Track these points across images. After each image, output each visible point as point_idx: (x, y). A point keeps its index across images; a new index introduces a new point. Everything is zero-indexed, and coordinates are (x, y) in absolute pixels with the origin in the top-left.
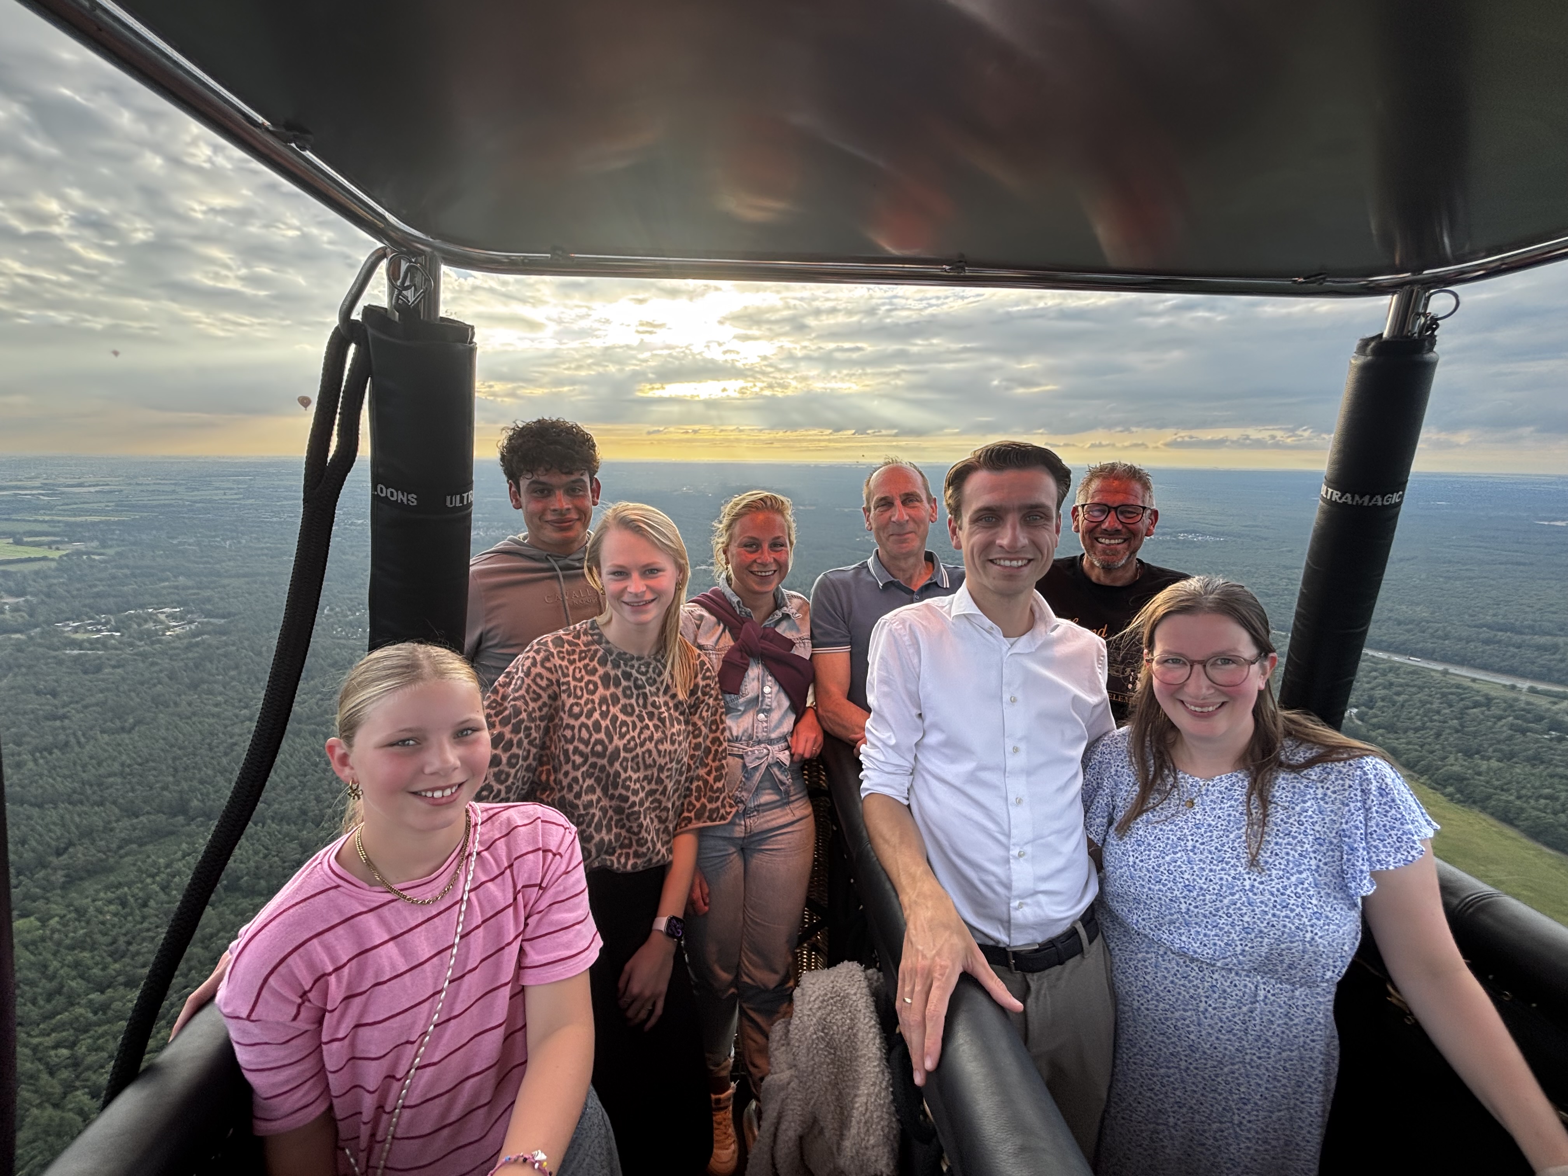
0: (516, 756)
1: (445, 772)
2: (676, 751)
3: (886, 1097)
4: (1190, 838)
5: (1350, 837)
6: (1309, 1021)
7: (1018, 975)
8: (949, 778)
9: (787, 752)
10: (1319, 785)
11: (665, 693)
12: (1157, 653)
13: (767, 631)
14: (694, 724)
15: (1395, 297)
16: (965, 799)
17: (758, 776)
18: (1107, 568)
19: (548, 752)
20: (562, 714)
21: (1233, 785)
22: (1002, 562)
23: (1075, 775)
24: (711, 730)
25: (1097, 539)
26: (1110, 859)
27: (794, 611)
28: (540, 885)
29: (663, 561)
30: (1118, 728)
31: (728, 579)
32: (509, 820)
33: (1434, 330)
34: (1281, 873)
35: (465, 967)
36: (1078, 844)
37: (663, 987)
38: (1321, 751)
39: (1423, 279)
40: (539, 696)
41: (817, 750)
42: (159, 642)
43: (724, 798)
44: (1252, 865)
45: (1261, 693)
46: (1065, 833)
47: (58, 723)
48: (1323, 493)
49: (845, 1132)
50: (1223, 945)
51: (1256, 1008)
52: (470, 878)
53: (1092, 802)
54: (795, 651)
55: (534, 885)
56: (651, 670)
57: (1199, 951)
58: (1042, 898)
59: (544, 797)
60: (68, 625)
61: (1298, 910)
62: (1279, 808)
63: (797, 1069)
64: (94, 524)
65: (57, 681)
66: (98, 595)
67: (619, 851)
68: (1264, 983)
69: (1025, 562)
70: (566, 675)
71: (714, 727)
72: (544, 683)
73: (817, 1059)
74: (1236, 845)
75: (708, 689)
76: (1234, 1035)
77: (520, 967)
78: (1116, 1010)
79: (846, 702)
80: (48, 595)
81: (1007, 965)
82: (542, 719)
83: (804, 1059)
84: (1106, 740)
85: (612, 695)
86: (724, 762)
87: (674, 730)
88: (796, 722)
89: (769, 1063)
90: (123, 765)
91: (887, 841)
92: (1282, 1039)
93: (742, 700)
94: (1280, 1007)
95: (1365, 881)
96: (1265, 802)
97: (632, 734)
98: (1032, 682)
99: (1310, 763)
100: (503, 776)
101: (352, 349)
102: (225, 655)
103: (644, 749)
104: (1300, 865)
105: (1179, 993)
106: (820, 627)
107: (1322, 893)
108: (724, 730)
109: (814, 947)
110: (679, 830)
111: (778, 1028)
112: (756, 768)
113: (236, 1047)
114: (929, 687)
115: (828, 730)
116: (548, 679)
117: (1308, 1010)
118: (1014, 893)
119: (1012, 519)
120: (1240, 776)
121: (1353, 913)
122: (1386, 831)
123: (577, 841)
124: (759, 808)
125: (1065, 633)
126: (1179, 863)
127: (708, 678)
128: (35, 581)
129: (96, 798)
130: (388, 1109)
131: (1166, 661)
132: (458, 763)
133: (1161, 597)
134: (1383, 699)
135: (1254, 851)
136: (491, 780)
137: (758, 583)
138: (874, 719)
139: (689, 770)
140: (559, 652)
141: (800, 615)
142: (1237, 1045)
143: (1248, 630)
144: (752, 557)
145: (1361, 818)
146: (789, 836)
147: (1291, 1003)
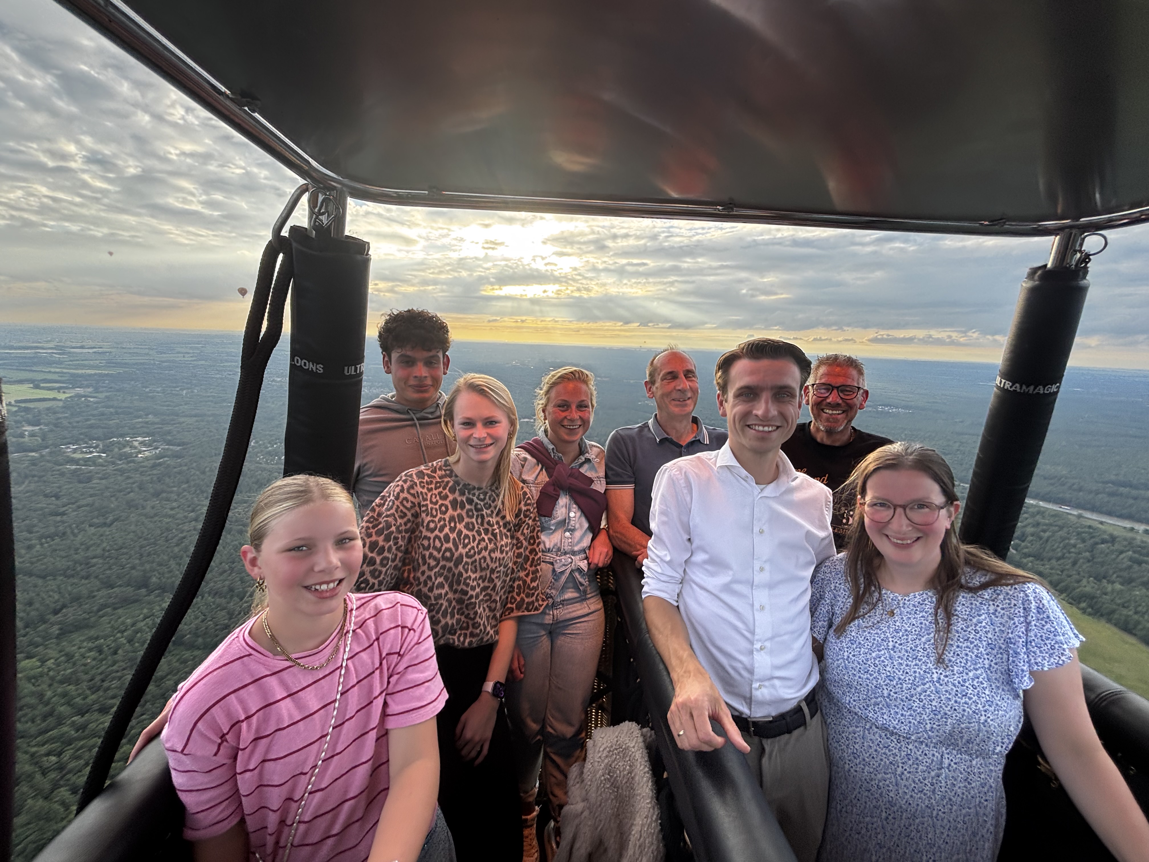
0: (387, 559)
1: (329, 570)
2: (504, 558)
3: (655, 827)
4: (891, 639)
5: (1014, 644)
6: (983, 785)
7: (756, 739)
8: (710, 587)
9: (586, 561)
10: (991, 603)
11: (497, 515)
12: (868, 498)
13: (574, 471)
14: (518, 539)
15: (1058, 237)
16: (721, 604)
17: (563, 578)
18: (829, 432)
19: (411, 556)
20: (421, 528)
21: (924, 600)
22: (757, 428)
23: (806, 590)
24: (529, 543)
25: (822, 410)
26: (829, 654)
27: (594, 456)
28: (399, 653)
29: (500, 416)
30: (838, 553)
31: (546, 431)
32: (377, 604)
33: (1088, 262)
34: (961, 669)
35: (344, 717)
36: (806, 642)
37: (489, 734)
38: (993, 577)
39: (1080, 225)
40: (405, 515)
41: (608, 561)
42: (133, 461)
43: (538, 595)
44: (939, 662)
45: (947, 531)
46: (797, 634)
47: (59, 518)
48: (998, 382)
49: (624, 853)
50: (916, 723)
51: (941, 774)
52: (347, 649)
53: (816, 609)
54: (593, 487)
55: (395, 653)
56: (487, 497)
57: (898, 727)
58: (777, 682)
59: (407, 589)
60: (69, 448)
61: (974, 698)
62: (960, 620)
63: (589, 803)
64: (90, 375)
65: (59, 487)
66: (91, 427)
67: (459, 632)
68: (948, 754)
69: (774, 428)
70: (425, 500)
71: (532, 541)
72: (409, 505)
73: (604, 796)
74: (926, 646)
75: (528, 513)
76: (925, 794)
77: (384, 715)
78: (831, 771)
79: (631, 526)
80: (56, 425)
81: (748, 731)
82: (406, 531)
83: (594, 795)
84: (829, 563)
85: (458, 515)
86: (538, 567)
87: (503, 543)
88: (593, 540)
89: (567, 796)
91: (660, 632)
92: (962, 798)
93: (553, 522)
94: (961, 773)
95: (1025, 678)
96: (949, 615)
97: (472, 544)
98: (776, 518)
99: (984, 586)
100: (377, 573)
101: (281, 256)
102: (180, 473)
103: (480, 556)
104: (976, 664)
105: (881, 760)
106: (612, 469)
107: (993, 687)
108: (539, 544)
109: (600, 707)
110: (503, 617)
112: (562, 573)
113: (173, 773)
114: (696, 519)
115: (617, 546)
116: (412, 502)
117: (982, 776)
118: (755, 677)
119: (765, 396)
120: (930, 593)
121: (1017, 702)
122: (1042, 640)
123: (428, 622)
124: (563, 603)
125: (802, 483)
126: (882, 658)
127: (529, 504)
128: (47, 415)
129: (83, 573)
130: (288, 823)
131: (875, 505)
132: (339, 564)
133: (871, 457)
134: (1032, 535)
135: (940, 652)
136: (368, 576)
137: (568, 434)
138: (654, 540)
139: (512, 573)
140: (421, 482)
141: (598, 460)
142: (927, 802)
143: (939, 483)
144: (564, 414)
145: (1023, 629)
146: (585, 624)
147: (969, 770)
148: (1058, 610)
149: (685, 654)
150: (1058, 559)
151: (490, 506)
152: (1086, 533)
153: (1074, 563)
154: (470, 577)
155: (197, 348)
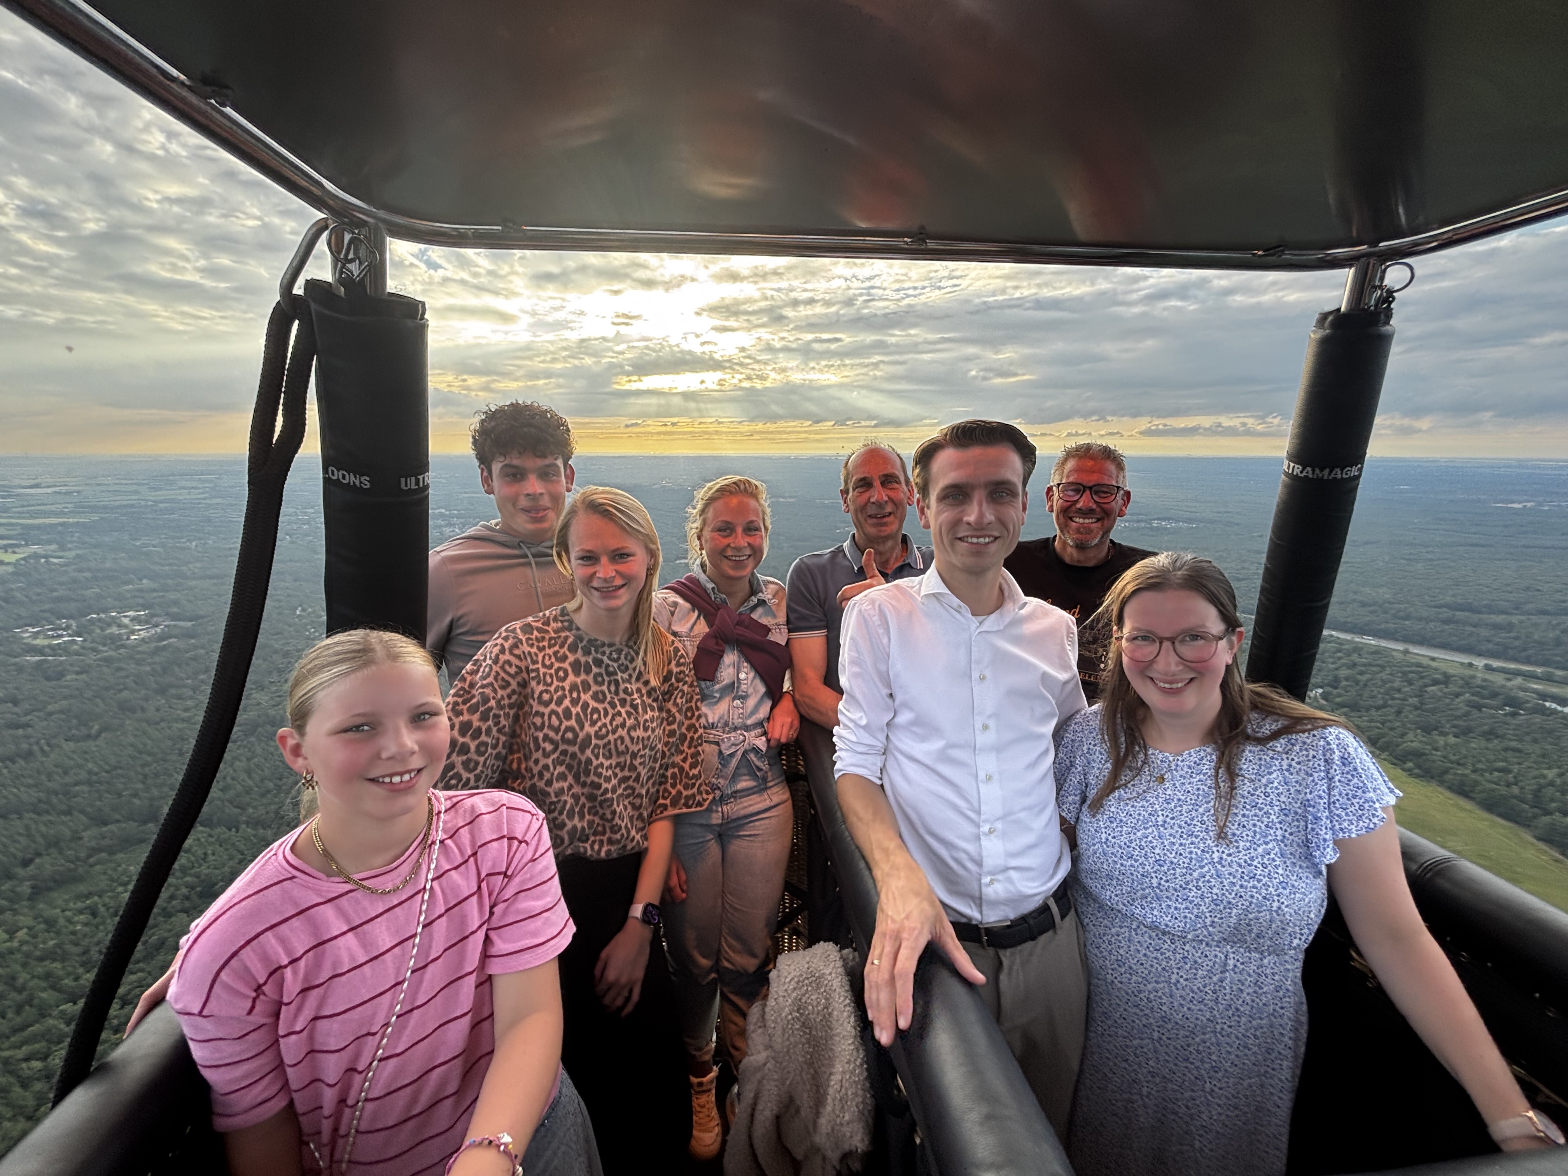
0: (485, 744)
1: (402, 756)
2: (649, 737)
3: (860, 1074)
4: (1160, 813)
5: (1314, 807)
6: (1278, 989)
7: (991, 951)
8: (920, 756)
9: (764, 738)
10: (1284, 756)
11: (638, 679)
12: (1126, 630)
13: (743, 617)
14: (668, 711)
15: (1353, 269)
16: (937, 777)
17: (734, 762)
18: (1081, 547)
19: (519, 740)
20: (531, 701)
21: (1201, 759)
22: (970, 540)
23: (1047, 751)
24: (686, 717)
25: (1071, 519)
26: (1083, 837)
27: (770, 597)
28: (505, 874)
29: (633, 546)
30: (1090, 705)
31: (703, 565)
32: (473, 808)
33: (1391, 302)
34: (1248, 844)
35: (428, 956)
36: (1050, 820)
37: (640, 973)
38: (1286, 723)
39: (1380, 252)
40: (508, 684)
41: (793, 734)
43: (700, 785)
44: (1220, 837)
45: (1228, 668)
46: (1035, 810)
48: (1285, 467)
49: (821, 1110)
50: (1193, 917)
51: (1226, 978)
52: (433, 866)
53: (1065, 780)
54: (772, 637)
55: (499, 873)
56: (622, 656)
57: (1171, 924)
58: (1013, 874)
59: (515, 785)
61: (1265, 880)
62: (1246, 781)
63: (774, 1051)
66: (59, 600)
67: (592, 838)
68: (1234, 953)
69: (991, 539)
70: (535, 662)
71: (689, 714)
72: (513, 670)
73: (792, 1039)
74: (1205, 818)
75: (682, 676)
76: (1205, 1005)
77: (486, 956)
78: (1089, 984)
79: (821, 686)
81: (979, 941)
82: (511, 706)
83: (779, 1040)
84: (1078, 718)
85: (583, 682)
86: (700, 748)
87: (647, 717)
88: (772, 709)
89: (747, 1046)
90: (90, 772)
91: (860, 819)
92: (1252, 1007)
93: (717, 687)
94: (1250, 975)
95: (1329, 850)
96: (1232, 775)
97: (603, 720)
98: (1002, 660)
99: (1275, 735)
100: (472, 765)
101: (296, 325)
103: (616, 736)
104: (1266, 836)
105: (1152, 966)
106: (795, 611)
107: (1288, 863)
108: (699, 717)
109: (795, 932)
110: (654, 817)
111: (755, 1011)
112: (732, 755)
113: (191, 1044)
114: (898, 666)
115: (805, 714)
116: (517, 666)
117: (1277, 977)
118: (985, 869)
119: (978, 496)
120: (1209, 750)
121: (1319, 881)
122: (1348, 799)
123: (545, 829)
124: (736, 794)
125: (1034, 611)
126: (1150, 838)
127: (683, 664)
130: (350, 1102)
131: (1135, 638)
132: (416, 748)
133: (1129, 574)
134: (1347, 679)
135: (1222, 824)
136: (459, 768)
137: (733, 568)
138: (846, 701)
139: (663, 758)
140: (528, 639)
141: (775, 601)
142: (1208, 1015)
143: (1216, 606)
144: (726, 541)
145: (1324, 787)
146: (767, 821)
147: (1260, 971)
148: (1368, 759)
149: (892, 844)
150: (1378, 708)
151: (627, 668)
152: (1412, 672)
153: (1399, 713)
154: (602, 765)
155: (211, 481)
